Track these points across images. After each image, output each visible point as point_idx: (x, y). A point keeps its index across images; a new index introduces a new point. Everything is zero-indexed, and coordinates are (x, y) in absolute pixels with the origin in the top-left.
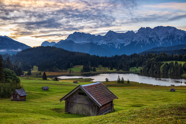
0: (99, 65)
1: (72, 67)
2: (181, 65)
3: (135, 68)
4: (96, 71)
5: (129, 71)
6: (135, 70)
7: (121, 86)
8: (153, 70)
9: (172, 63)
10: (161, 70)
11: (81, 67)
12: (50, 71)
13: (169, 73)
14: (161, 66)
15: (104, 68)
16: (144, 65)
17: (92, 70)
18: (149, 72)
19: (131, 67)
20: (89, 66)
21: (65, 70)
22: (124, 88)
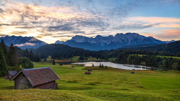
0: (90, 56)
1: (72, 57)
2: (140, 57)
3: (112, 58)
4: (87, 60)
5: (108, 60)
6: (112, 60)
7: (101, 70)
8: (123, 59)
9: (135, 56)
10: (128, 60)
11: (78, 57)
12: (58, 59)
13: (133, 62)
14: (128, 57)
15: (92, 58)
16: (117, 56)
17: (85, 59)
18: (120, 61)
19: (110, 57)
20: (84, 56)
21: (68, 59)
22: (103, 70)
